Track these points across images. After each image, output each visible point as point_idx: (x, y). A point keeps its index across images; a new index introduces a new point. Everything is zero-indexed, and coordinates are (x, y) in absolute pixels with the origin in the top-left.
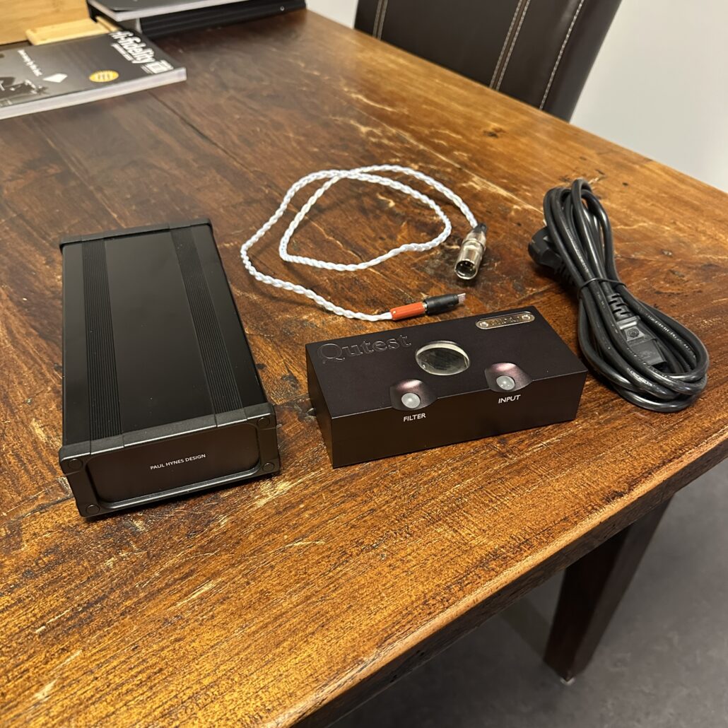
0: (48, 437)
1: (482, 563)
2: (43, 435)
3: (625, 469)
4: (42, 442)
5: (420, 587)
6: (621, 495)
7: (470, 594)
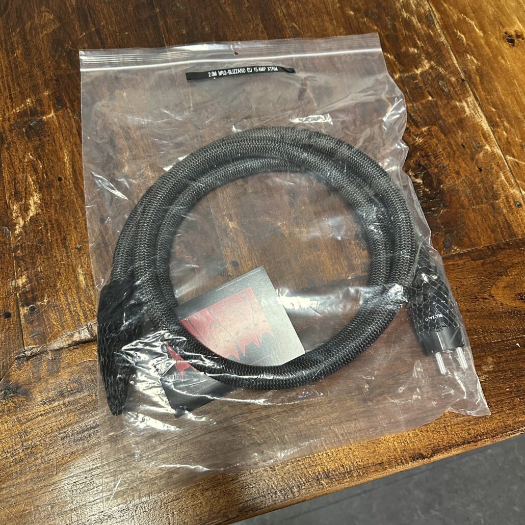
0: (87, 286)
2: (84, 282)
3: (436, 439)
4: (82, 289)
6: (424, 458)
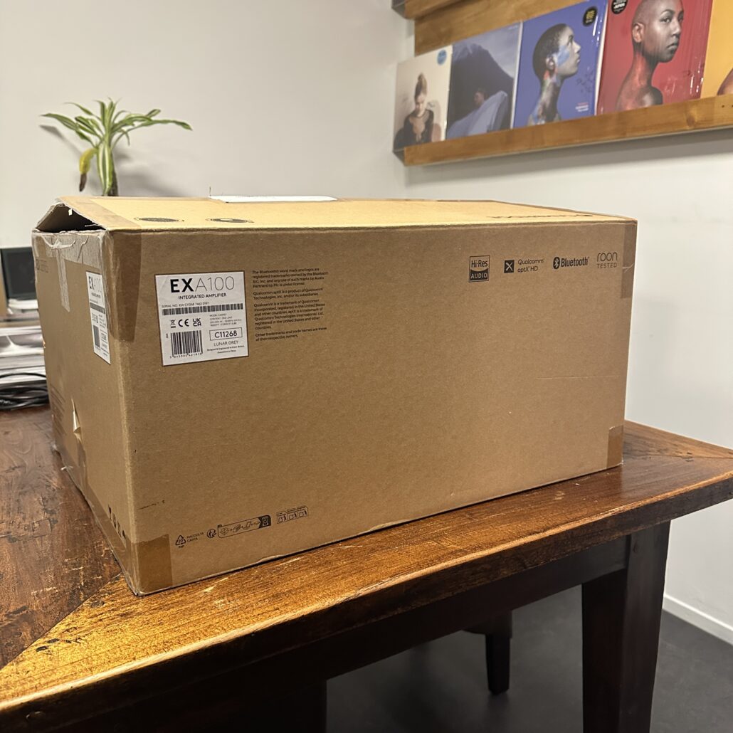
1: (452, 553)
3: (543, 524)
5: (416, 560)
6: (538, 533)
7: (444, 562)
